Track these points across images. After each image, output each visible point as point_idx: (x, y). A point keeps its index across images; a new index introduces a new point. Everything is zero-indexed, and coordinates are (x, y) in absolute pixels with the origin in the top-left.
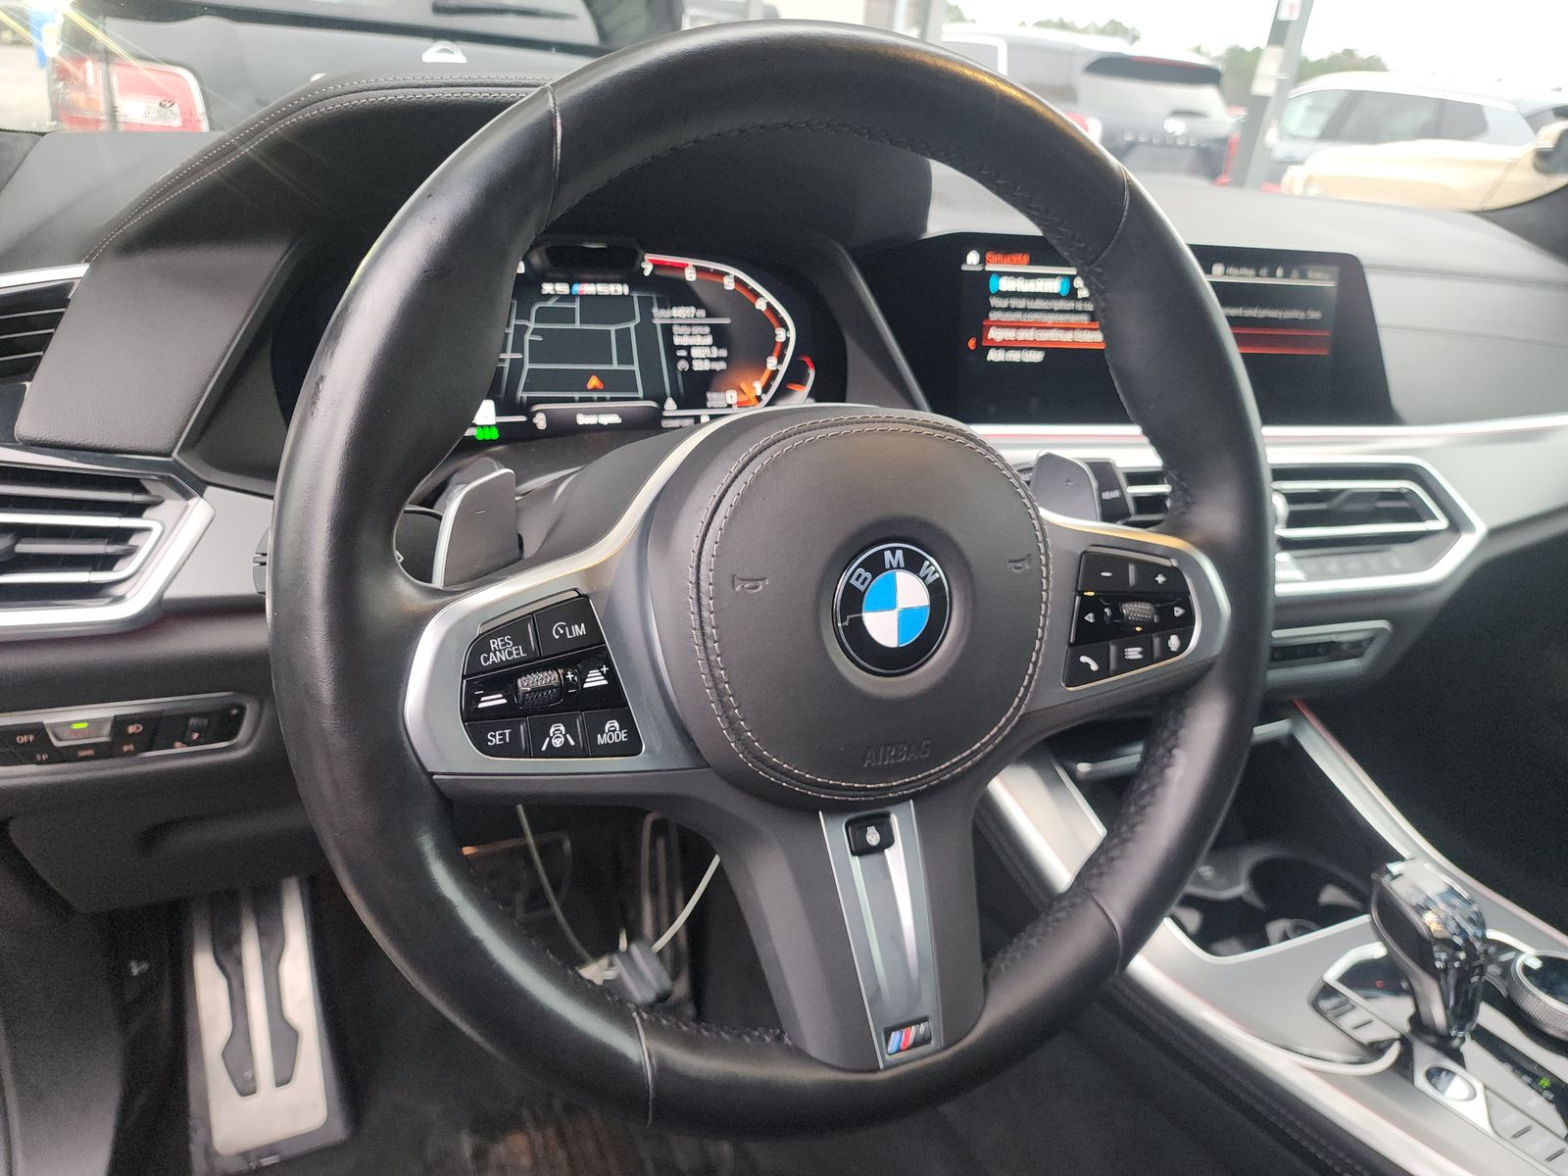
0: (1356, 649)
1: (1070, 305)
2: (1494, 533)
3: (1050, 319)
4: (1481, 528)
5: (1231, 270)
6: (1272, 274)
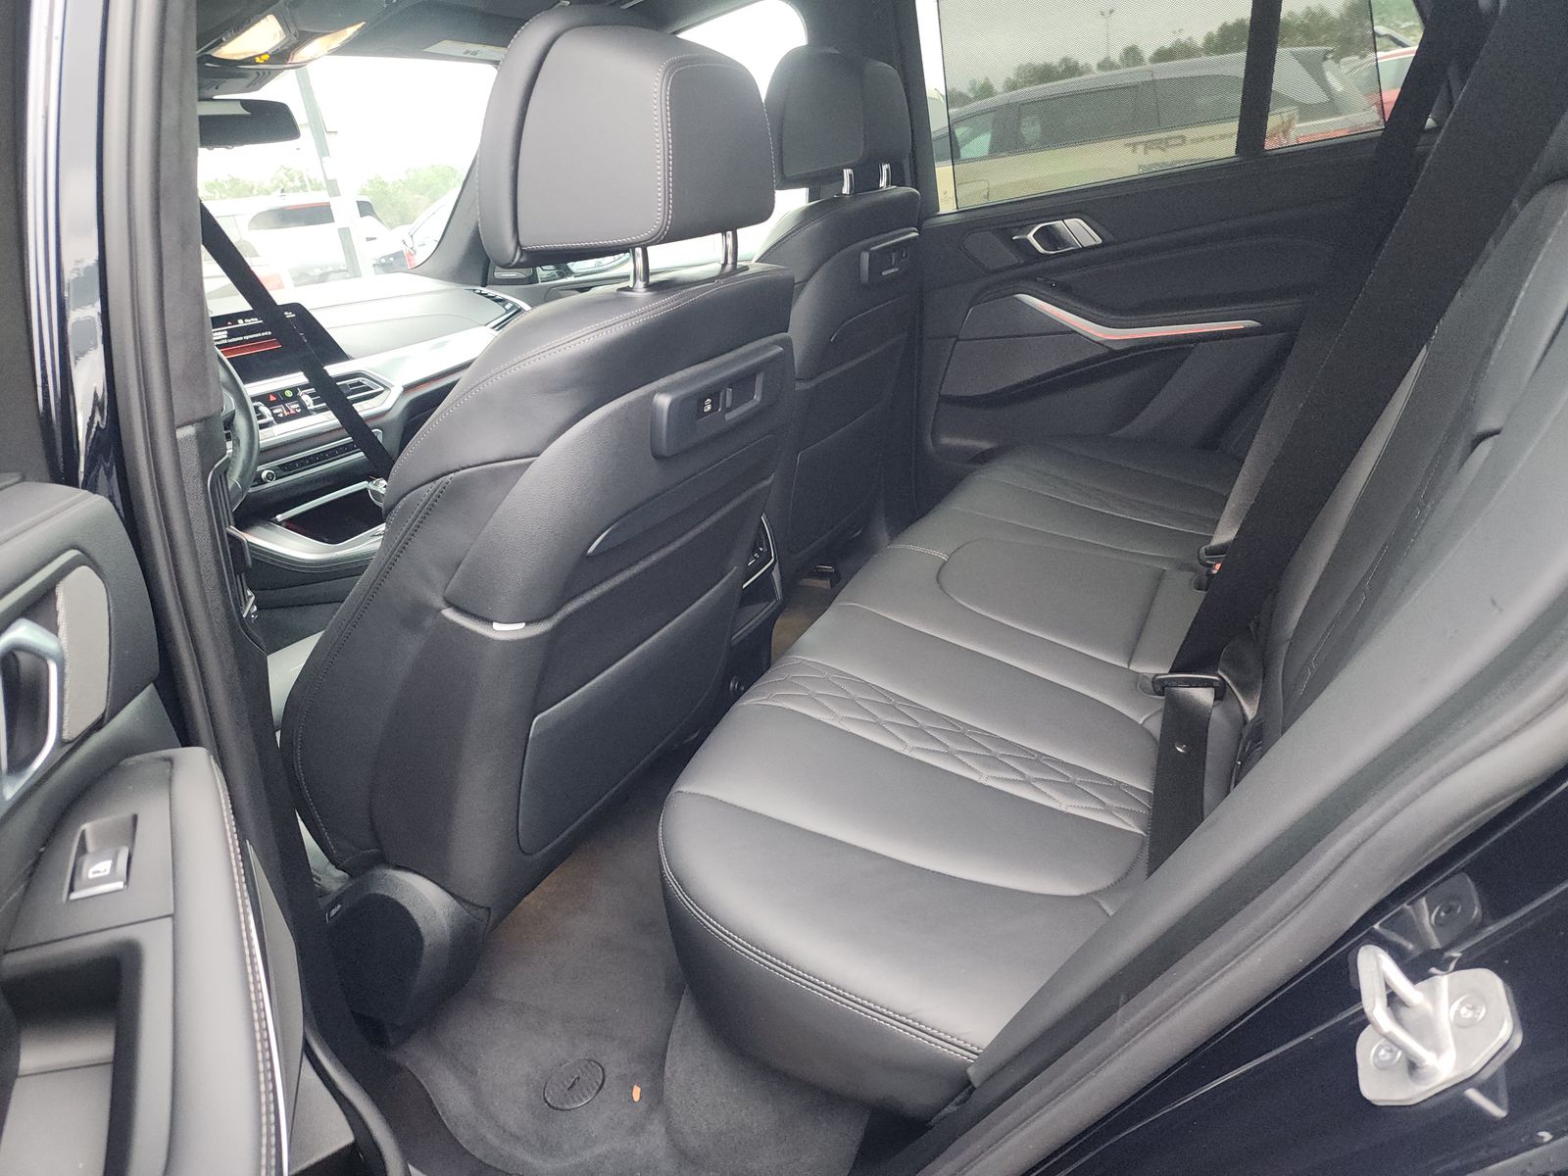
4: (399, 387)
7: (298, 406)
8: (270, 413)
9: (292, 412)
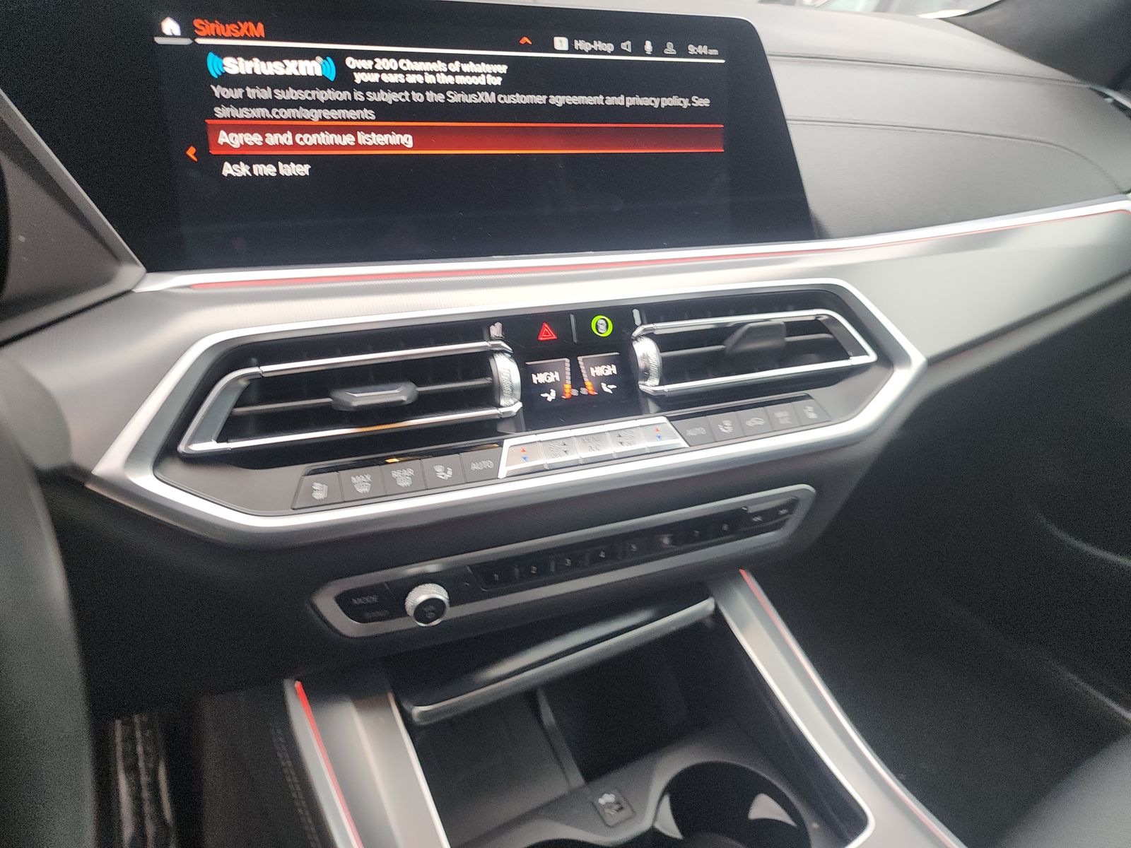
0: (772, 519)
1: (344, 95)
2: (934, 362)
3: (315, 115)
4: (918, 360)
5: (579, 44)
6: (638, 50)
7: (612, 370)
8: (516, 378)
9: (589, 388)
